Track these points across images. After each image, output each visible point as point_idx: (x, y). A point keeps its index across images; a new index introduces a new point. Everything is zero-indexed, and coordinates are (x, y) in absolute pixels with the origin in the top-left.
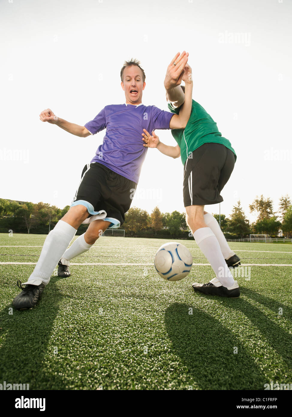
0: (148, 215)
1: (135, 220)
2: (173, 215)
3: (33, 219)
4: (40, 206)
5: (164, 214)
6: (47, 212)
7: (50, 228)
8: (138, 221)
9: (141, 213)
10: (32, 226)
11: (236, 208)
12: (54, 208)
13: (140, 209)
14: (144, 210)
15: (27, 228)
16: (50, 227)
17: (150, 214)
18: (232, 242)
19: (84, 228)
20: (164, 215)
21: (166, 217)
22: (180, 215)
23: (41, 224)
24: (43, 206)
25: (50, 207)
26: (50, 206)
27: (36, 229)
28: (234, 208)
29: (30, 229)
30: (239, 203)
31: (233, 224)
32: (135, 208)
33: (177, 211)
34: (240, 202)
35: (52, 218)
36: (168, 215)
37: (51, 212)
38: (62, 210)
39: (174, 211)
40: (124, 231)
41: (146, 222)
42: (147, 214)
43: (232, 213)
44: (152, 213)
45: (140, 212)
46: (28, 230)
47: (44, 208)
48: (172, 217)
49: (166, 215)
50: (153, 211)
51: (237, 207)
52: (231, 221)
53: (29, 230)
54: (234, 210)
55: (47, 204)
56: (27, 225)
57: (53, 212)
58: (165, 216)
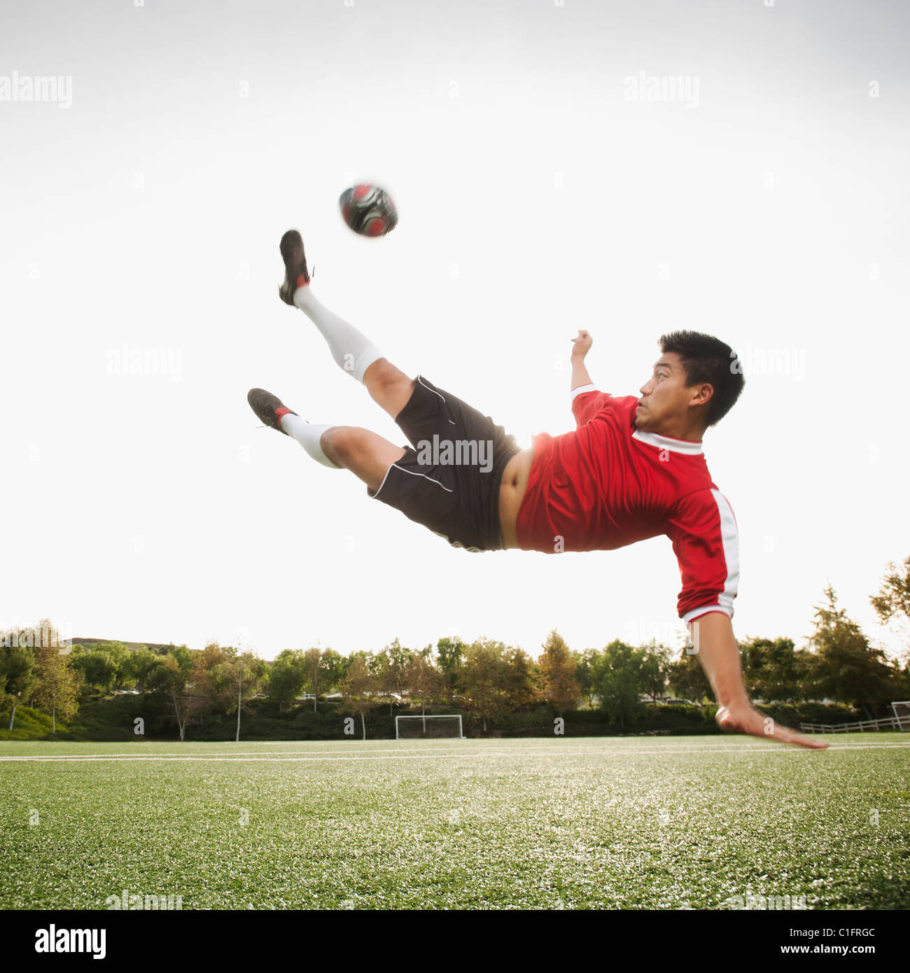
0: (531, 661)
1: (489, 683)
2: (609, 655)
3: (193, 695)
4: (213, 657)
5: (580, 655)
6: (230, 673)
7: (239, 723)
8: (500, 684)
9: (507, 657)
10: (191, 718)
11: (822, 613)
12: (247, 658)
13: (501, 644)
14: (515, 647)
15: (178, 726)
16: (239, 720)
17: (536, 659)
18: (837, 733)
19: (338, 716)
20: (582, 658)
21: (588, 664)
22: (635, 651)
23: (215, 712)
24: (220, 656)
25: (237, 659)
26: (239, 654)
27: (200, 725)
28: (818, 611)
29: (186, 726)
30: (831, 595)
31: (822, 670)
32: (487, 641)
33: (621, 641)
34: (834, 589)
35: (244, 691)
36: (595, 657)
37: (241, 673)
38: (269, 663)
39: (612, 641)
40: (458, 719)
41: (524, 685)
42: (527, 658)
43: (813, 631)
44: (542, 652)
45: (502, 653)
46: (179, 732)
47: (221, 663)
48: (606, 662)
49: (589, 656)
50: (545, 645)
51: (827, 609)
52: (814, 660)
53: (182, 731)
54: (819, 618)
55: (230, 648)
56: (178, 715)
57: (248, 674)
58: (585, 660)
